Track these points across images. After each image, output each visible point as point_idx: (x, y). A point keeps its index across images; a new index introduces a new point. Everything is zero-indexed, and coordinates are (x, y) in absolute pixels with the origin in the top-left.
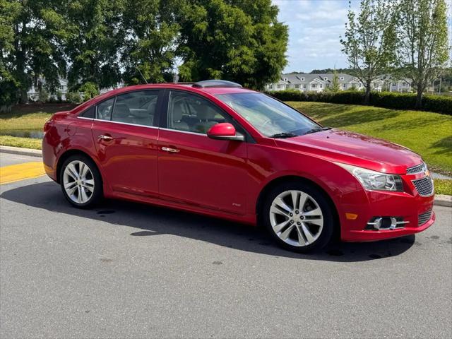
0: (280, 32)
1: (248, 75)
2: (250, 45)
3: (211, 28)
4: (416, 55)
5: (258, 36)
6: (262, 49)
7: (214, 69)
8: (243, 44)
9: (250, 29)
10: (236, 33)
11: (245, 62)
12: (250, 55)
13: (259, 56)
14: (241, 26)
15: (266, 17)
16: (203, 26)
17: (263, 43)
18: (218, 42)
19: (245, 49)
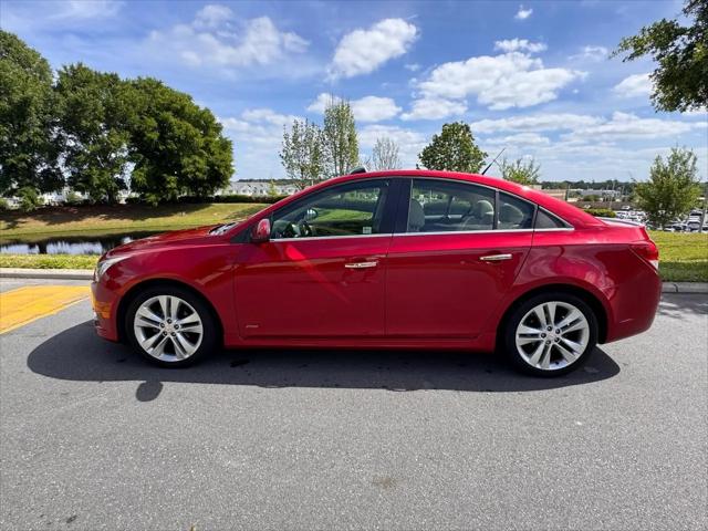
0: (225, 146)
1: (202, 181)
2: (201, 155)
3: (162, 139)
4: (338, 168)
5: (206, 147)
6: (211, 159)
7: (169, 175)
8: (195, 154)
9: (200, 141)
10: (186, 144)
11: (198, 170)
12: (202, 164)
13: (211, 165)
14: (192, 138)
15: (211, 132)
16: (155, 136)
17: (212, 154)
18: (171, 151)
19: (197, 158)
